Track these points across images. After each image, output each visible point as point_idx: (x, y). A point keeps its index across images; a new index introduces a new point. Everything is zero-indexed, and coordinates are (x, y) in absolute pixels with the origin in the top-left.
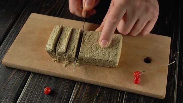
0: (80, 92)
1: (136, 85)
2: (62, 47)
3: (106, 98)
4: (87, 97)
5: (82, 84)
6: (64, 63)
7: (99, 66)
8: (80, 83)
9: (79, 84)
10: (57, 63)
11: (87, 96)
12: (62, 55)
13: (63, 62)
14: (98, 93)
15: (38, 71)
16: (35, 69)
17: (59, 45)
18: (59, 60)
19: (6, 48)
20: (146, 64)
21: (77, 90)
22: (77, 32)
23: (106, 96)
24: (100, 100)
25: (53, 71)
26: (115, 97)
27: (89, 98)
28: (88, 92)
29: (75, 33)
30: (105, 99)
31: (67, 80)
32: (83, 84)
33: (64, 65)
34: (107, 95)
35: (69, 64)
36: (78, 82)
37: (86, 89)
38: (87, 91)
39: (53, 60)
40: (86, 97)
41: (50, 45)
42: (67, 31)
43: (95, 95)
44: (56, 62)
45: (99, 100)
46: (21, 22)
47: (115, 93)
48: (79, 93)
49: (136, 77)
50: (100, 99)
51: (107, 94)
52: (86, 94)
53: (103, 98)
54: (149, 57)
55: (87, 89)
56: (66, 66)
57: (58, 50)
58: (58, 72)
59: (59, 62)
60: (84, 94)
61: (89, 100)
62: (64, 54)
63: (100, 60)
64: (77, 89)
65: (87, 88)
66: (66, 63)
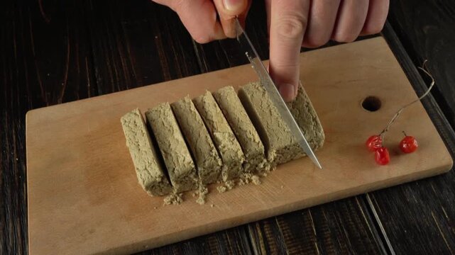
0: (272, 245)
1: (385, 168)
2: (181, 159)
3: (337, 228)
4: (294, 246)
5: (264, 225)
6: (196, 195)
7: (282, 164)
8: (257, 225)
9: (258, 228)
10: (179, 202)
11: (292, 245)
12: (187, 179)
13: (194, 195)
14: (313, 226)
15: (144, 247)
16: (133, 245)
17: (169, 157)
18: (181, 195)
19: (10, 229)
20: (373, 113)
21: (262, 245)
22: (188, 109)
23: (333, 224)
24: (329, 239)
25: (185, 228)
26: (355, 215)
27: (300, 247)
28: (289, 236)
29: (185, 113)
30: (336, 230)
31: (224, 231)
32: (265, 222)
33: (200, 201)
34: (335, 221)
35: (209, 191)
36: (253, 224)
37: (280, 230)
38: (287, 235)
39: (166, 200)
40: (294, 248)
41: (149, 169)
42: (162, 116)
43: (309, 233)
44: (174, 202)
45: (326, 239)
46: (8, 148)
47: (348, 206)
48: (271, 247)
49: (376, 150)
50: (326, 236)
51: (334, 218)
52: (289, 242)
53: (330, 232)
54: (370, 97)
55: (283, 230)
56: (206, 200)
57: (173, 171)
58: (197, 225)
59: (183, 199)
60: (285, 245)
61: (303, 251)
62: (194, 173)
63: (286, 147)
64: (261, 241)
65: (282, 227)
66: (201, 194)
